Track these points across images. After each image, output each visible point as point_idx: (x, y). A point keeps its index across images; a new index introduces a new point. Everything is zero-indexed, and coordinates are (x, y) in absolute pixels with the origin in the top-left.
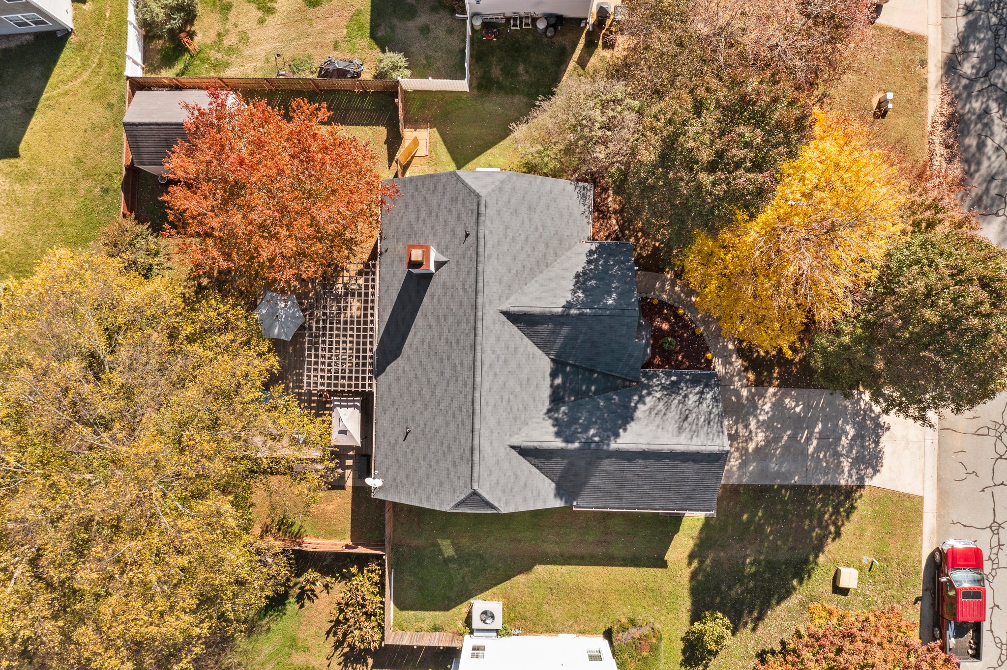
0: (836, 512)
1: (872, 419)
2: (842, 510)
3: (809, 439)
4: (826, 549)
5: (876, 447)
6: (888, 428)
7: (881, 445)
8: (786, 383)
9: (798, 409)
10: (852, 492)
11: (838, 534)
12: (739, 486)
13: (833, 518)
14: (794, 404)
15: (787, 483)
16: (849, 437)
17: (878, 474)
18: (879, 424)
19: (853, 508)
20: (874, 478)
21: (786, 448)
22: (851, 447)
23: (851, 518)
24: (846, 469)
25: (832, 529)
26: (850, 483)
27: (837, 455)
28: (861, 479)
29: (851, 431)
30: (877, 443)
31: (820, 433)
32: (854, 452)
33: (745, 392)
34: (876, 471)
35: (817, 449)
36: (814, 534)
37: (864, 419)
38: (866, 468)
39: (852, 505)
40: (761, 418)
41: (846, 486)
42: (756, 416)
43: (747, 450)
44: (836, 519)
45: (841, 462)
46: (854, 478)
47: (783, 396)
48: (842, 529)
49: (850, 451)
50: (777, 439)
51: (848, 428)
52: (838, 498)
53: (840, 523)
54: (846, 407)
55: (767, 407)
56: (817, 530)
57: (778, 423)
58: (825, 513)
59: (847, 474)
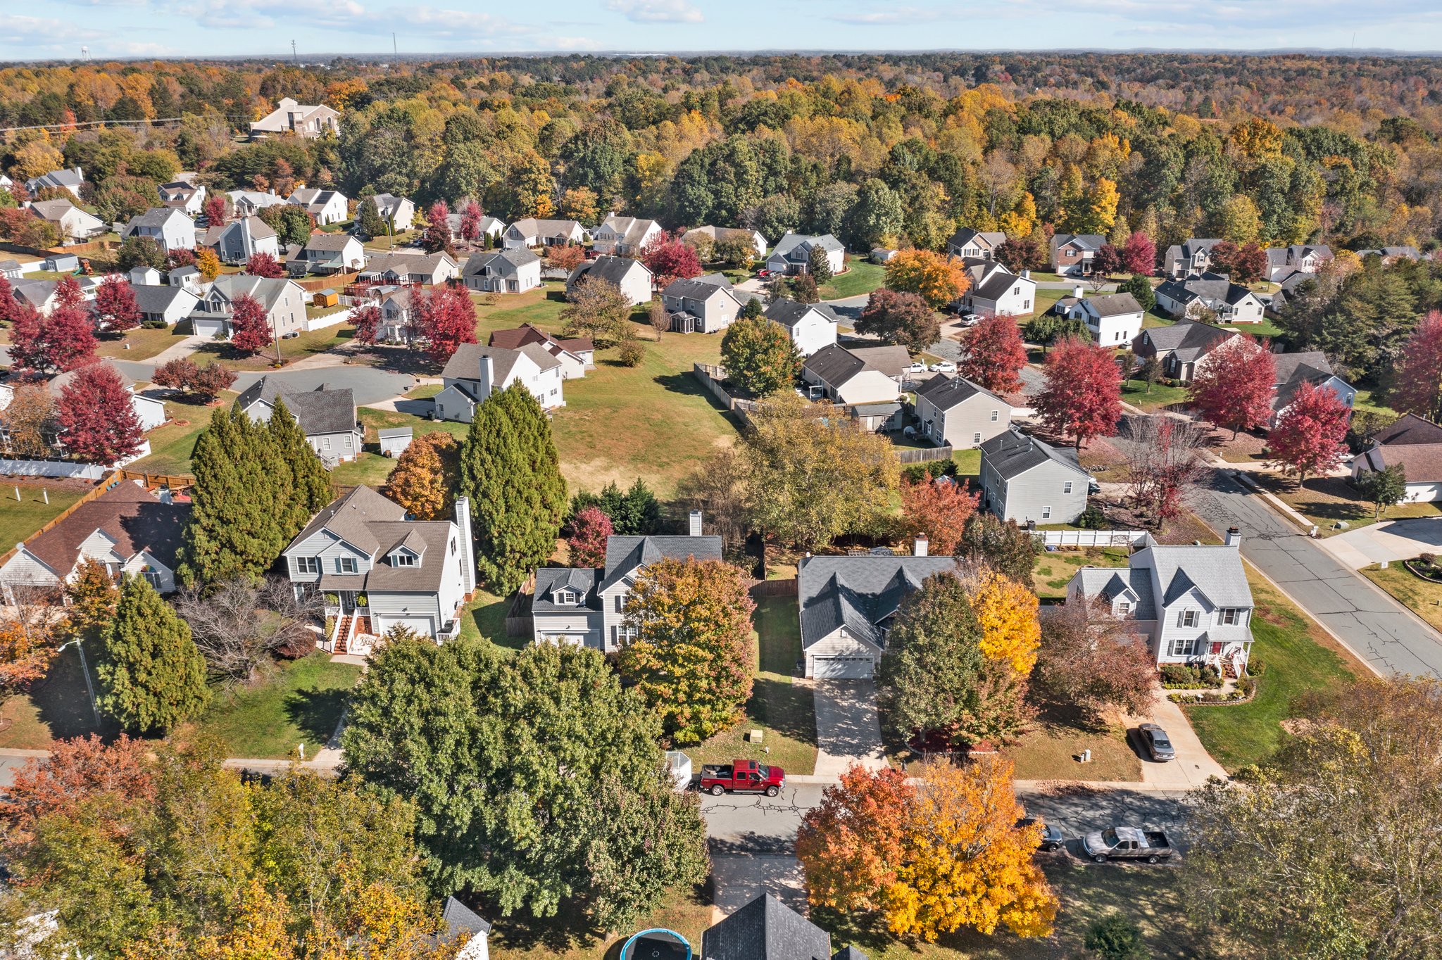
0: (800, 735)
2: (802, 737)
3: (847, 723)
4: (774, 731)
5: (846, 753)
9: (865, 719)
10: (813, 742)
11: (784, 735)
12: (813, 696)
14: (868, 717)
15: (816, 715)
16: (850, 741)
17: (826, 754)
19: (803, 742)
21: (840, 714)
23: (797, 741)
24: (829, 739)
25: (788, 733)
26: (819, 741)
28: (823, 746)
29: (855, 741)
31: (851, 728)
32: (842, 743)
35: (840, 727)
36: (784, 725)
39: (806, 741)
42: (857, 702)
43: (837, 698)
44: (795, 735)
45: (833, 737)
46: (823, 743)
48: (788, 738)
50: (845, 710)
52: (809, 735)
53: (792, 736)
54: (871, 739)
56: (787, 727)
57: (855, 710)
58: (799, 729)
59: (826, 739)
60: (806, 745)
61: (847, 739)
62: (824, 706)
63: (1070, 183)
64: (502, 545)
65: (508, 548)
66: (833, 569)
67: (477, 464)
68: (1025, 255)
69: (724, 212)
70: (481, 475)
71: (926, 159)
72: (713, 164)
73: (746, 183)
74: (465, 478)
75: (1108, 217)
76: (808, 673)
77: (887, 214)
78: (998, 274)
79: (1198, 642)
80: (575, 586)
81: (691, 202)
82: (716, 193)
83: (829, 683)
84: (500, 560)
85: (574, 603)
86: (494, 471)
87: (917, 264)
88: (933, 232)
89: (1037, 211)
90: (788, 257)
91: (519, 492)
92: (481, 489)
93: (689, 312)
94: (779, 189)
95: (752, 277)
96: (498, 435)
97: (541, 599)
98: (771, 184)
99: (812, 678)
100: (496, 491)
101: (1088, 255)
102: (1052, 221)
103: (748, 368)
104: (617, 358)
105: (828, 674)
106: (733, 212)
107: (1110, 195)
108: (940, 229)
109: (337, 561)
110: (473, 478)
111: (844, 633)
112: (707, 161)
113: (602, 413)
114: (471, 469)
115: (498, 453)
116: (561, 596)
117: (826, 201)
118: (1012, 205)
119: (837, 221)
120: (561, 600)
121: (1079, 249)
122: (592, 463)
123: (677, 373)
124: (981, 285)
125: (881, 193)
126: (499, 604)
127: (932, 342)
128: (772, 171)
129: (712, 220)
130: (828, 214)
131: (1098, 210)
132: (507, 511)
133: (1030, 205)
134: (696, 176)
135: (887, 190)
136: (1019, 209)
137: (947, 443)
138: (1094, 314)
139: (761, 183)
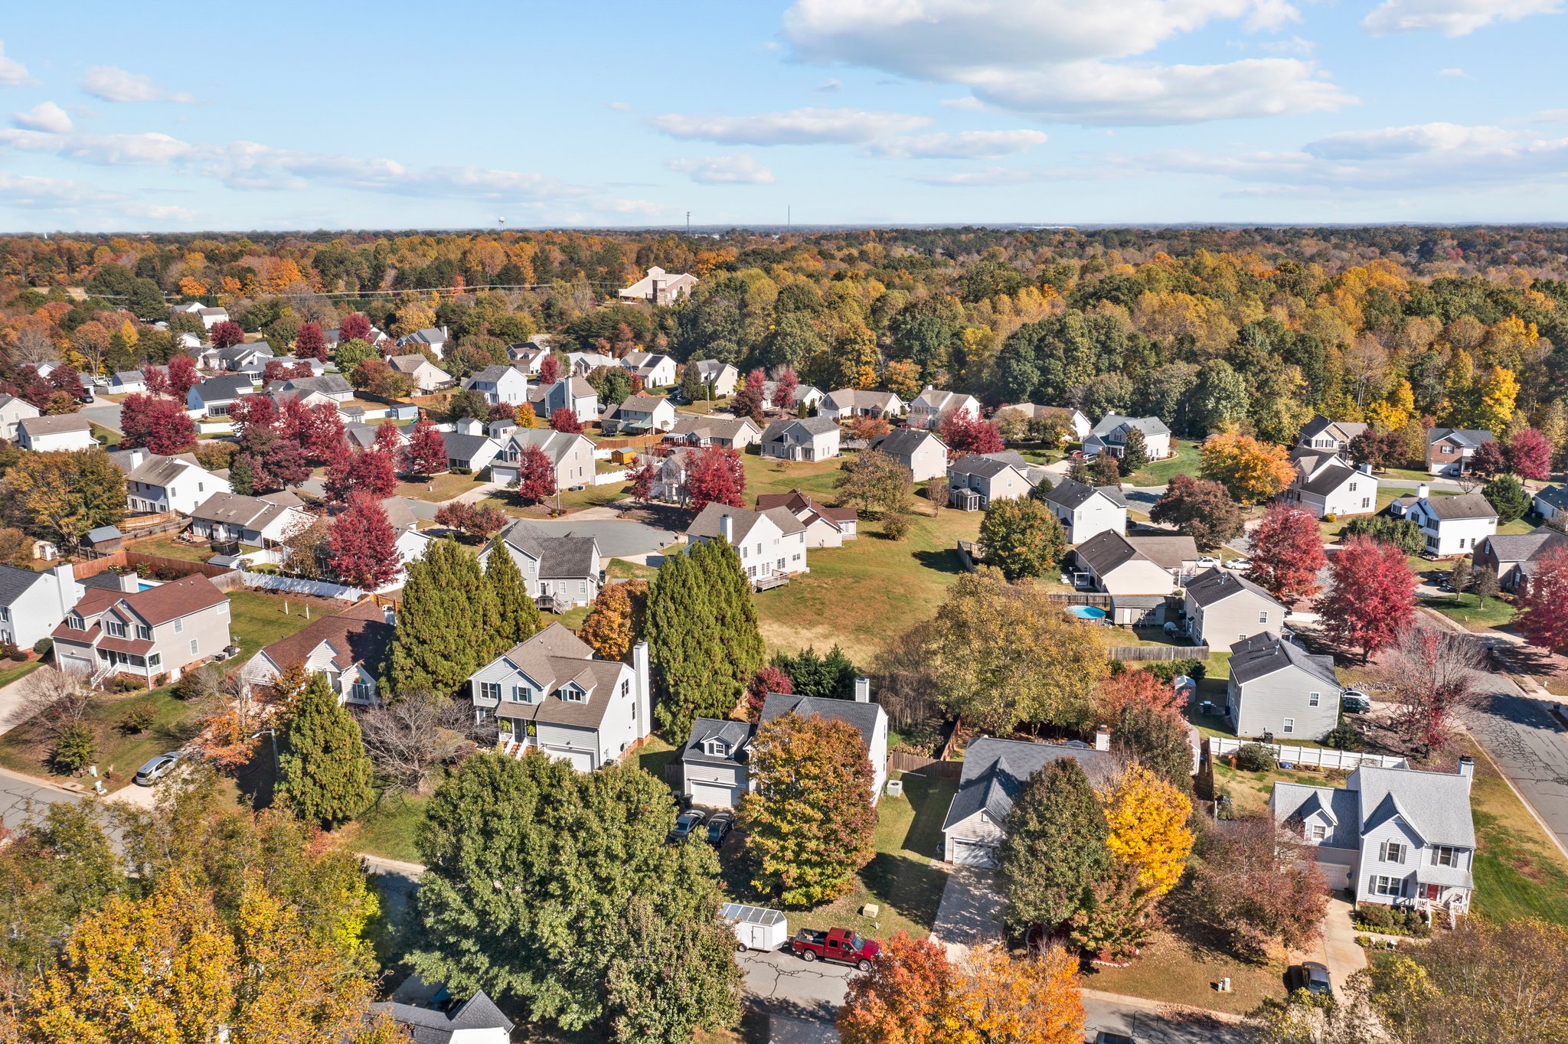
15: (943, 898)
46: (938, 928)
59: (942, 925)
60: (920, 927)
61: (965, 928)
62: (954, 891)
63: (1457, 371)
64: (677, 693)
65: (682, 697)
66: (998, 753)
67: (660, 611)
68: (1385, 448)
69: (1050, 390)
70: (663, 623)
71: (1282, 340)
72: (1042, 340)
73: (1075, 360)
74: (649, 624)
75: (1505, 411)
76: (948, 857)
77: (1228, 397)
78: (1332, 468)
79: (1406, 881)
80: (725, 737)
81: (1015, 378)
82: (1044, 371)
83: (968, 870)
84: (674, 709)
85: (723, 755)
86: (675, 621)
87: (1236, 451)
88: (1286, 419)
89: (1416, 401)
90: (1106, 439)
91: (699, 643)
92: (662, 636)
93: (974, 489)
94: (1113, 367)
95: (1065, 458)
96: (684, 586)
97: (693, 747)
98: (1104, 363)
99: (951, 863)
100: (675, 639)
101: (1468, 453)
102: (1434, 413)
103: (1004, 548)
104: (881, 530)
105: (970, 861)
106: (1061, 390)
107: (1507, 385)
108: (1293, 417)
109: (514, 689)
110: (656, 625)
111: (986, 818)
112: (1035, 337)
113: (843, 582)
114: (654, 615)
115: (681, 603)
116: (711, 746)
117: (1161, 382)
118: (1385, 393)
119: (1171, 404)
120: (711, 751)
121: (1458, 446)
122: (814, 630)
123: (941, 549)
124: (1311, 478)
125: (1222, 375)
126: (669, 752)
127: (1233, 536)
128: (1106, 348)
129: (1038, 398)
130: (1163, 396)
131: (1491, 402)
132: (685, 660)
133: (1407, 394)
134: (1023, 352)
135: (1230, 371)
136: (1393, 399)
137: (1205, 643)
138: (1433, 516)
139: (1093, 359)
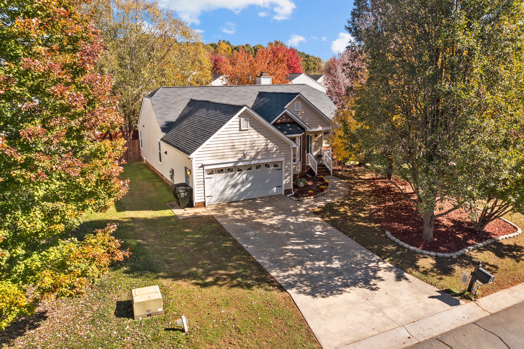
0: (233, 277)
1: (367, 274)
2: (239, 279)
3: (298, 244)
4: (180, 282)
5: (341, 286)
6: (372, 289)
7: (348, 289)
8: (333, 223)
9: (317, 233)
10: (268, 282)
11: (205, 285)
12: (218, 223)
13: (224, 276)
14: (320, 230)
15: (240, 243)
16: (329, 266)
17: (310, 297)
18: (369, 281)
19: (249, 287)
20: (302, 296)
21: (276, 235)
22: (319, 269)
23: (235, 289)
24: (291, 272)
25: (210, 279)
26: (278, 279)
27: (301, 263)
28: (291, 286)
29: (336, 264)
30: (347, 286)
31: (310, 248)
32: (316, 273)
33: (301, 210)
34: (313, 294)
35: (292, 251)
36: (194, 269)
37: (360, 270)
38: (307, 286)
39: (253, 285)
40: (289, 219)
41: (272, 277)
42: (287, 217)
43: (254, 219)
44: (225, 279)
45: (294, 266)
46: (287, 280)
47: (320, 224)
48: (215, 288)
49: (313, 269)
50: (278, 229)
51: (337, 262)
52: (252, 274)
53: (220, 283)
54: (356, 256)
55: (300, 220)
56: (201, 270)
57: (293, 226)
58: (225, 270)
59: (286, 274)
76: (197, 198)
99: (204, 204)
111: (245, 124)
